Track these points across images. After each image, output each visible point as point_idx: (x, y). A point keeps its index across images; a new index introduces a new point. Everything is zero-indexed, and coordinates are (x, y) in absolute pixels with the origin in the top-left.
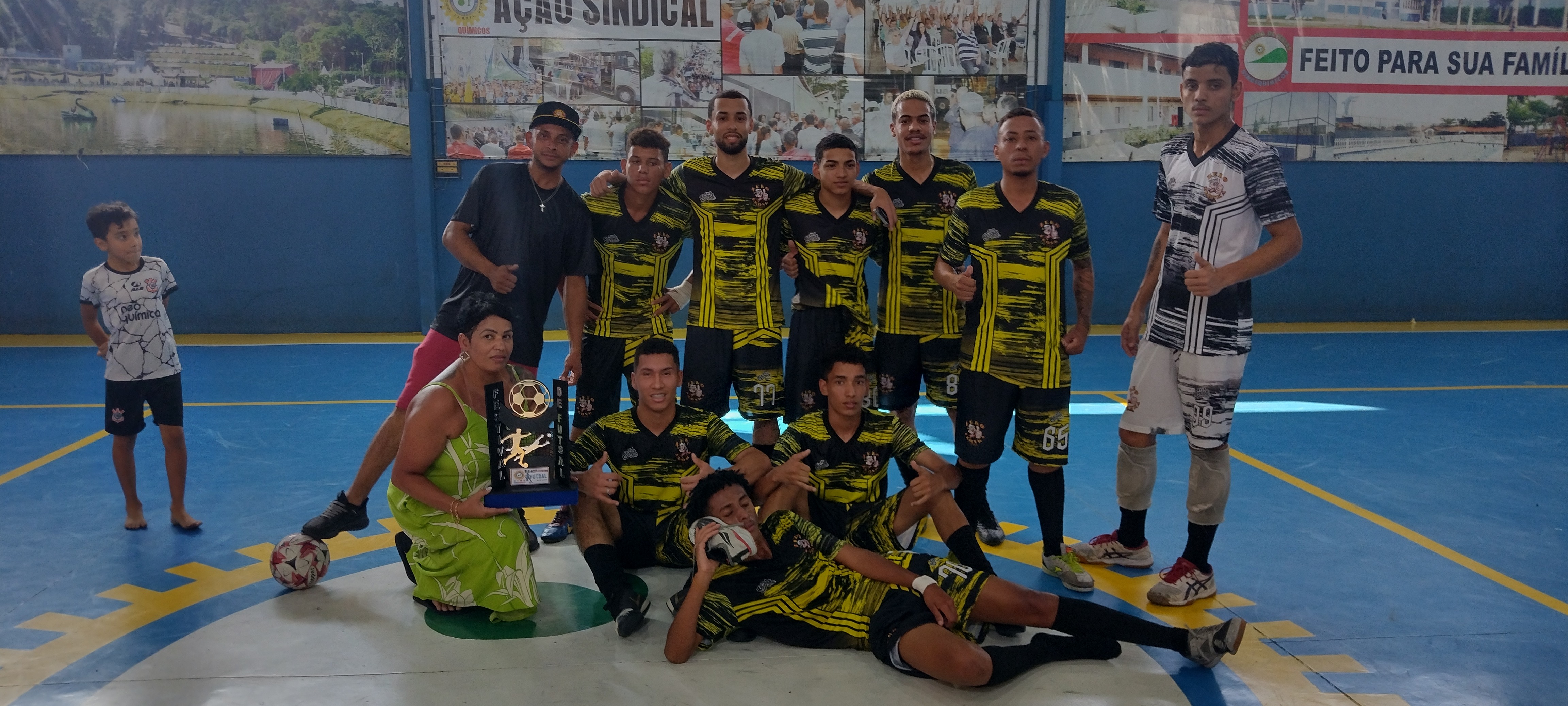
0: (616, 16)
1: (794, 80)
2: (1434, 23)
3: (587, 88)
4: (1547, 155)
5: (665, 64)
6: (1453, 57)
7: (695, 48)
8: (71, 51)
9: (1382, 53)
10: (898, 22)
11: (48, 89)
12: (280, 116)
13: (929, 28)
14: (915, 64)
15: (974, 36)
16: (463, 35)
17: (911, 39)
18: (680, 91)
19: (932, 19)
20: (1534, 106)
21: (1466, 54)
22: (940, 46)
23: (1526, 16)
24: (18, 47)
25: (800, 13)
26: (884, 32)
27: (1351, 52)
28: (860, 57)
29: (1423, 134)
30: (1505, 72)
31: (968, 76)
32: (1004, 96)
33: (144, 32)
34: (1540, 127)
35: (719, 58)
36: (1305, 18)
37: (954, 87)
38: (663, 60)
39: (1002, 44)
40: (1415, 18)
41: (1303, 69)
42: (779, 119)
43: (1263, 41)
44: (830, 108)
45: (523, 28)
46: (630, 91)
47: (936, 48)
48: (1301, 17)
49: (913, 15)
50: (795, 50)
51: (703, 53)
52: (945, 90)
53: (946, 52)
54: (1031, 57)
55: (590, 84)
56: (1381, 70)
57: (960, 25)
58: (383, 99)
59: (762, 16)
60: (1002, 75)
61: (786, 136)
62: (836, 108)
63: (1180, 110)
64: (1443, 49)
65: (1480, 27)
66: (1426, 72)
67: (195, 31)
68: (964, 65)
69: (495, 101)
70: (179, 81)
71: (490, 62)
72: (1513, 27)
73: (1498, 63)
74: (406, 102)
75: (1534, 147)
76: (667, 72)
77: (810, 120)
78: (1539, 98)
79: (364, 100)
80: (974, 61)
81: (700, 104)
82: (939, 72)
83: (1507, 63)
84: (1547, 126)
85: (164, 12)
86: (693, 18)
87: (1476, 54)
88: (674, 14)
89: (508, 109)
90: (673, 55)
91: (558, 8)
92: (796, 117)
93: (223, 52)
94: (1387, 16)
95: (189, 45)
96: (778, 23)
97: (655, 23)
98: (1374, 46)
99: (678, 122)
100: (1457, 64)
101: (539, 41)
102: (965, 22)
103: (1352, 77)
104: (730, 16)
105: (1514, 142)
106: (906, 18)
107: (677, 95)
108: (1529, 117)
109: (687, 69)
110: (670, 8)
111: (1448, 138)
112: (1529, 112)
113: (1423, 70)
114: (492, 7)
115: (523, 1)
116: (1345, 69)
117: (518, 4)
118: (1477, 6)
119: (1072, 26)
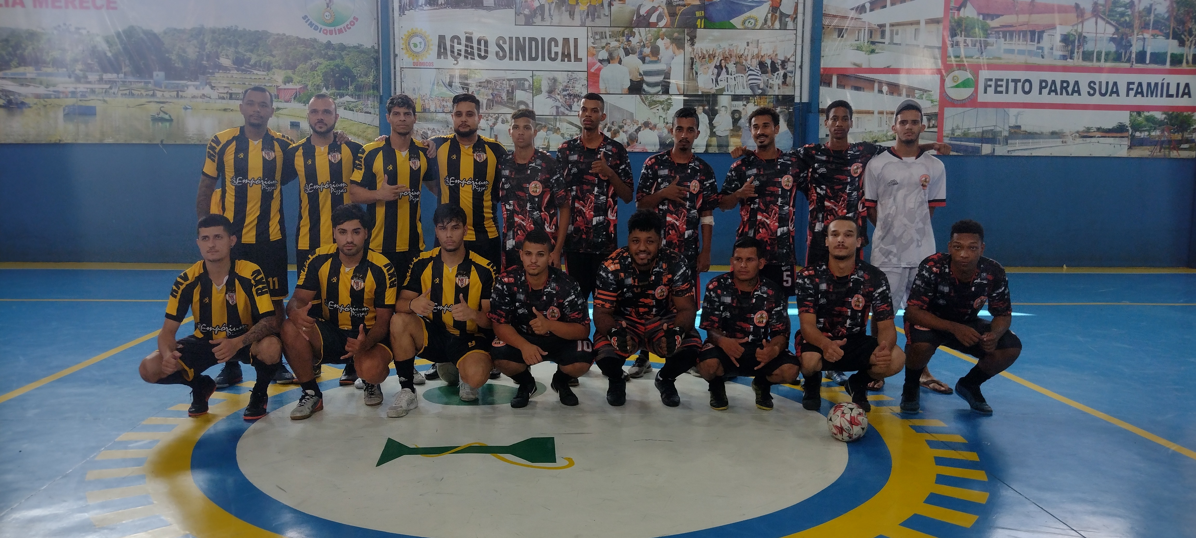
0: (517, 55)
2: (1077, 61)
3: (497, 103)
4: (1158, 153)
5: (550, 87)
6: (1091, 85)
7: (569, 76)
8: (159, 75)
9: (1041, 82)
10: (707, 59)
12: (294, 120)
13: (728, 63)
14: (718, 87)
15: (758, 69)
16: (416, 67)
17: (716, 71)
18: (560, 105)
19: (730, 57)
20: (1148, 119)
21: (1100, 83)
22: (735, 76)
23: (1141, 57)
24: (125, 74)
25: (641, 53)
26: (697, 66)
27: (1020, 80)
28: (681, 83)
29: (1071, 138)
30: (1128, 95)
31: (754, 96)
33: (206, 63)
34: (1153, 134)
35: (586, 82)
36: (987, 57)
37: (745, 103)
38: (548, 84)
39: (778, 74)
40: (1064, 57)
41: (985, 92)
42: (625, 124)
43: (957, 73)
44: (660, 116)
45: (456, 62)
46: (526, 104)
47: (733, 77)
48: (984, 57)
49: (717, 55)
50: (637, 78)
51: (575, 80)
52: (739, 105)
53: (739, 80)
54: (797, 83)
55: (499, 99)
56: (1040, 93)
57: (749, 62)
58: (363, 109)
59: (615, 55)
60: (777, 96)
61: (630, 135)
62: (664, 117)
64: (1084, 79)
65: (1109, 65)
66: (1072, 94)
67: (240, 63)
68: (752, 88)
69: (436, 111)
70: (228, 96)
71: (434, 84)
72: (1132, 64)
73: (1123, 89)
74: (377, 110)
75: (1148, 147)
76: (551, 92)
77: (646, 124)
78: (1152, 113)
79: (350, 110)
80: (758, 86)
82: (735, 92)
83: (1129, 90)
84: (1158, 133)
85: (219, 50)
86: (569, 55)
87: (1107, 83)
88: (556, 54)
89: (444, 116)
90: (555, 80)
91: (479, 50)
93: (258, 78)
94: (1045, 57)
95: (236, 72)
96: (626, 60)
97: (543, 59)
98: (1036, 77)
99: (558, 125)
100: (1094, 89)
101: (466, 71)
102: (753, 60)
103: (1021, 98)
104: (594, 55)
105: (1135, 143)
106: (712, 56)
107: (557, 107)
108: (1145, 126)
109: (564, 90)
110: (554, 49)
111: (1088, 140)
112: (1145, 123)
113: (1070, 93)
114: (436, 48)
115: (456, 45)
116: (1015, 92)
117: (452, 47)
118: (1107, 50)
119: (825, 63)
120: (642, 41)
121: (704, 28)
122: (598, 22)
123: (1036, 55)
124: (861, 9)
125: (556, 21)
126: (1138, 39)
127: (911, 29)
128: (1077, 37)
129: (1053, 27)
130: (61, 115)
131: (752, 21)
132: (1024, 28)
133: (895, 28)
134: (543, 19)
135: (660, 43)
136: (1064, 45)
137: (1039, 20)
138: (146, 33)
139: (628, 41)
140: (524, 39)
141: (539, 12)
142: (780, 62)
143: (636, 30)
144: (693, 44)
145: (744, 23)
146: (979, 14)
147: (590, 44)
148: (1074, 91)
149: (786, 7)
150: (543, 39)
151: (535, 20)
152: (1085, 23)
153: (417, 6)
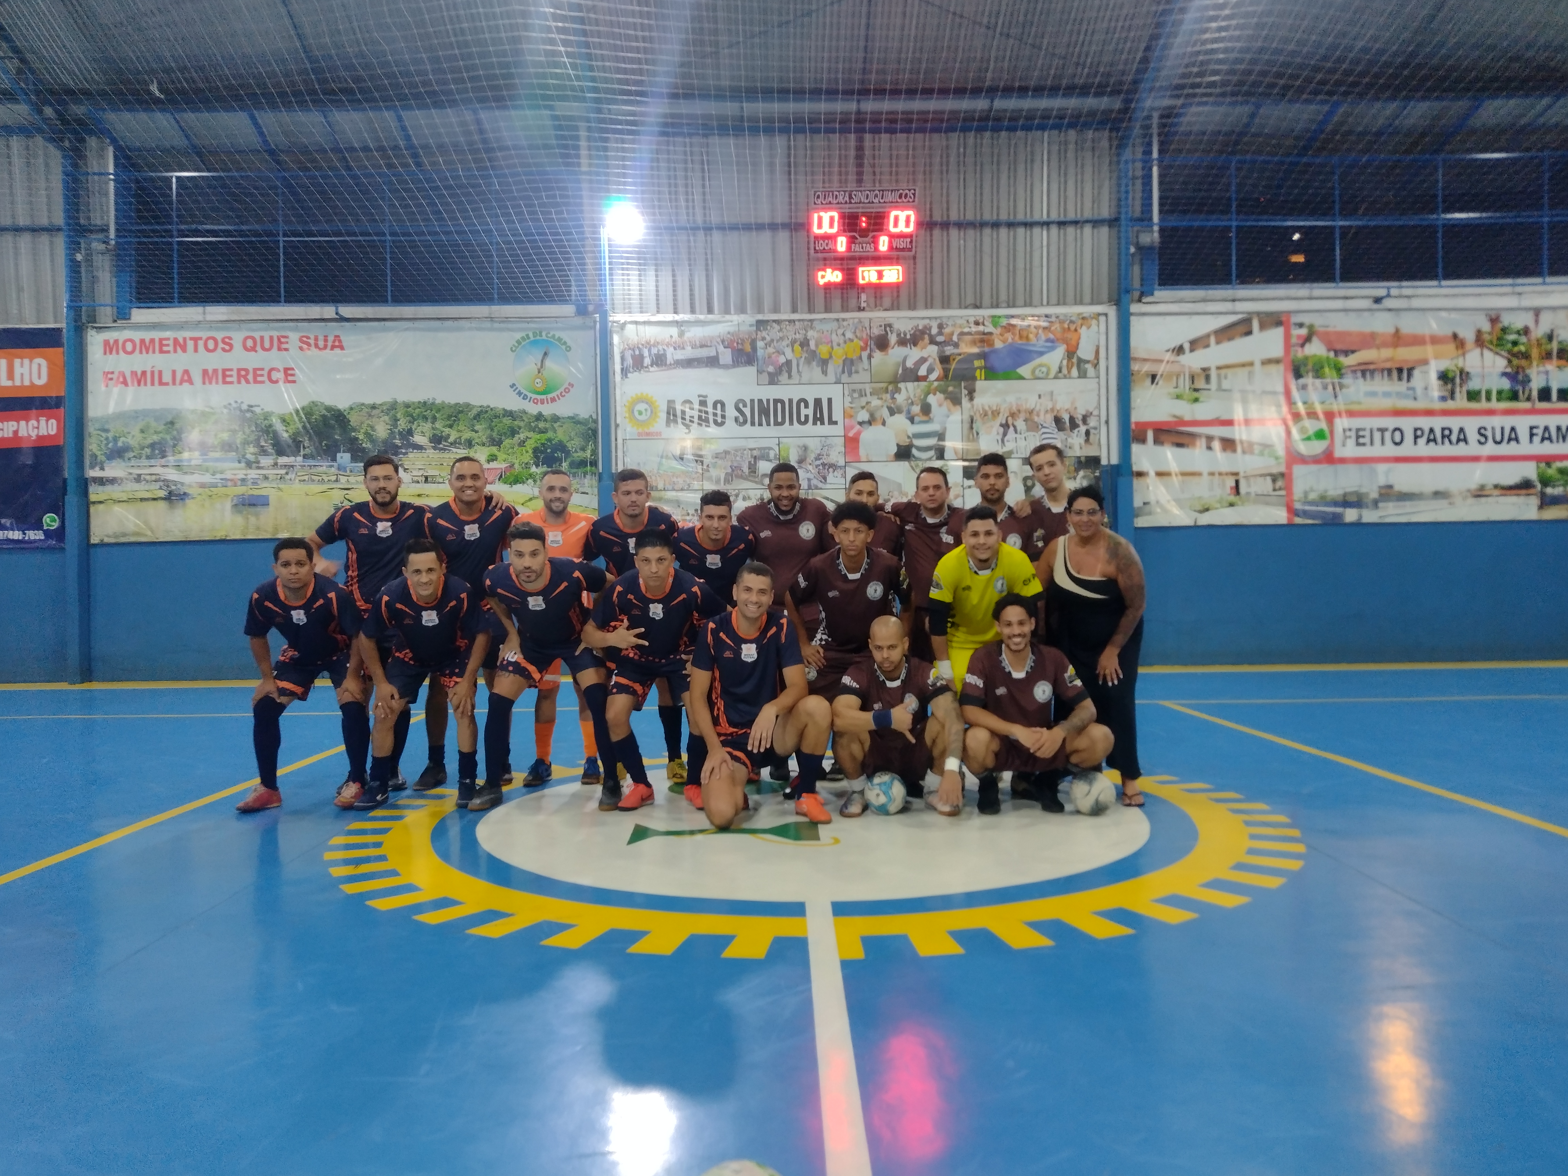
0: (760, 419)
1: (904, 465)
2: (1461, 402)
3: (737, 476)
5: (799, 456)
6: (1481, 431)
7: (823, 442)
8: (344, 457)
9: (1416, 430)
11: (324, 487)
14: (1005, 448)
15: (1054, 425)
16: (642, 437)
17: (1001, 430)
18: (811, 476)
20: (1561, 471)
21: (1493, 429)
23: (1545, 394)
24: (305, 456)
25: (909, 412)
26: (978, 424)
27: (1386, 430)
28: (959, 445)
29: (1460, 498)
30: (1531, 441)
32: (1082, 473)
33: (398, 442)
35: (843, 449)
36: (1343, 402)
38: (798, 452)
39: (1078, 431)
40: (1443, 399)
43: (1306, 422)
45: (687, 431)
47: (1023, 436)
48: (1340, 402)
50: (905, 442)
51: (830, 446)
54: (1103, 441)
55: (740, 472)
56: (1415, 444)
59: (877, 415)
60: (1079, 457)
63: (1237, 482)
64: (1471, 425)
65: (1503, 405)
66: (1457, 444)
67: (437, 441)
69: (663, 488)
70: (421, 479)
71: (660, 457)
72: (1534, 404)
73: (1524, 435)
74: (596, 490)
76: (800, 462)
81: (828, 486)
83: (1532, 435)
85: (414, 427)
86: (822, 418)
87: (1502, 429)
88: (807, 416)
89: (674, 495)
90: (806, 448)
91: (715, 415)
92: (906, 495)
95: (432, 451)
96: (891, 420)
97: (791, 423)
98: (1408, 424)
100: (1486, 437)
101: (699, 440)
103: (1390, 450)
104: (851, 416)
105: (1546, 502)
106: (996, 413)
107: (809, 480)
108: (1558, 480)
109: (817, 459)
110: (804, 412)
111: (1483, 500)
112: (1557, 476)
114: (663, 416)
115: (687, 410)
116: (1383, 443)
117: (683, 412)
118: (1500, 387)
119: (1138, 415)
120: (909, 398)
121: (986, 379)
122: (855, 378)
123: (1406, 397)
124: (1180, 350)
125: (805, 378)
126: (1539, 373)
127: (1243, 373)
128: (1458, 373)
129: (1425, 362)
130: (228, 505)
131: (1044, 369)
132: (1388, 365)
133: (1223, 372)
134: (790, 377)
135: (932, 399)
136: (1441, 382)
137: (1405, 354)
138: (329, 409)
139: (893, 398)
140: (768, 401)
141: (785, 369)
142: (1080, 417)
143: (902, 385)
144: (971, 399)
145: (1033, 372)
146: (1329, 350)
147: (847, 405)
148: (1459, 440)
149: (1085, 352)
150: (791, 401)
151: (780, 378)
152: (1468, 356)
153: (642, 367)
